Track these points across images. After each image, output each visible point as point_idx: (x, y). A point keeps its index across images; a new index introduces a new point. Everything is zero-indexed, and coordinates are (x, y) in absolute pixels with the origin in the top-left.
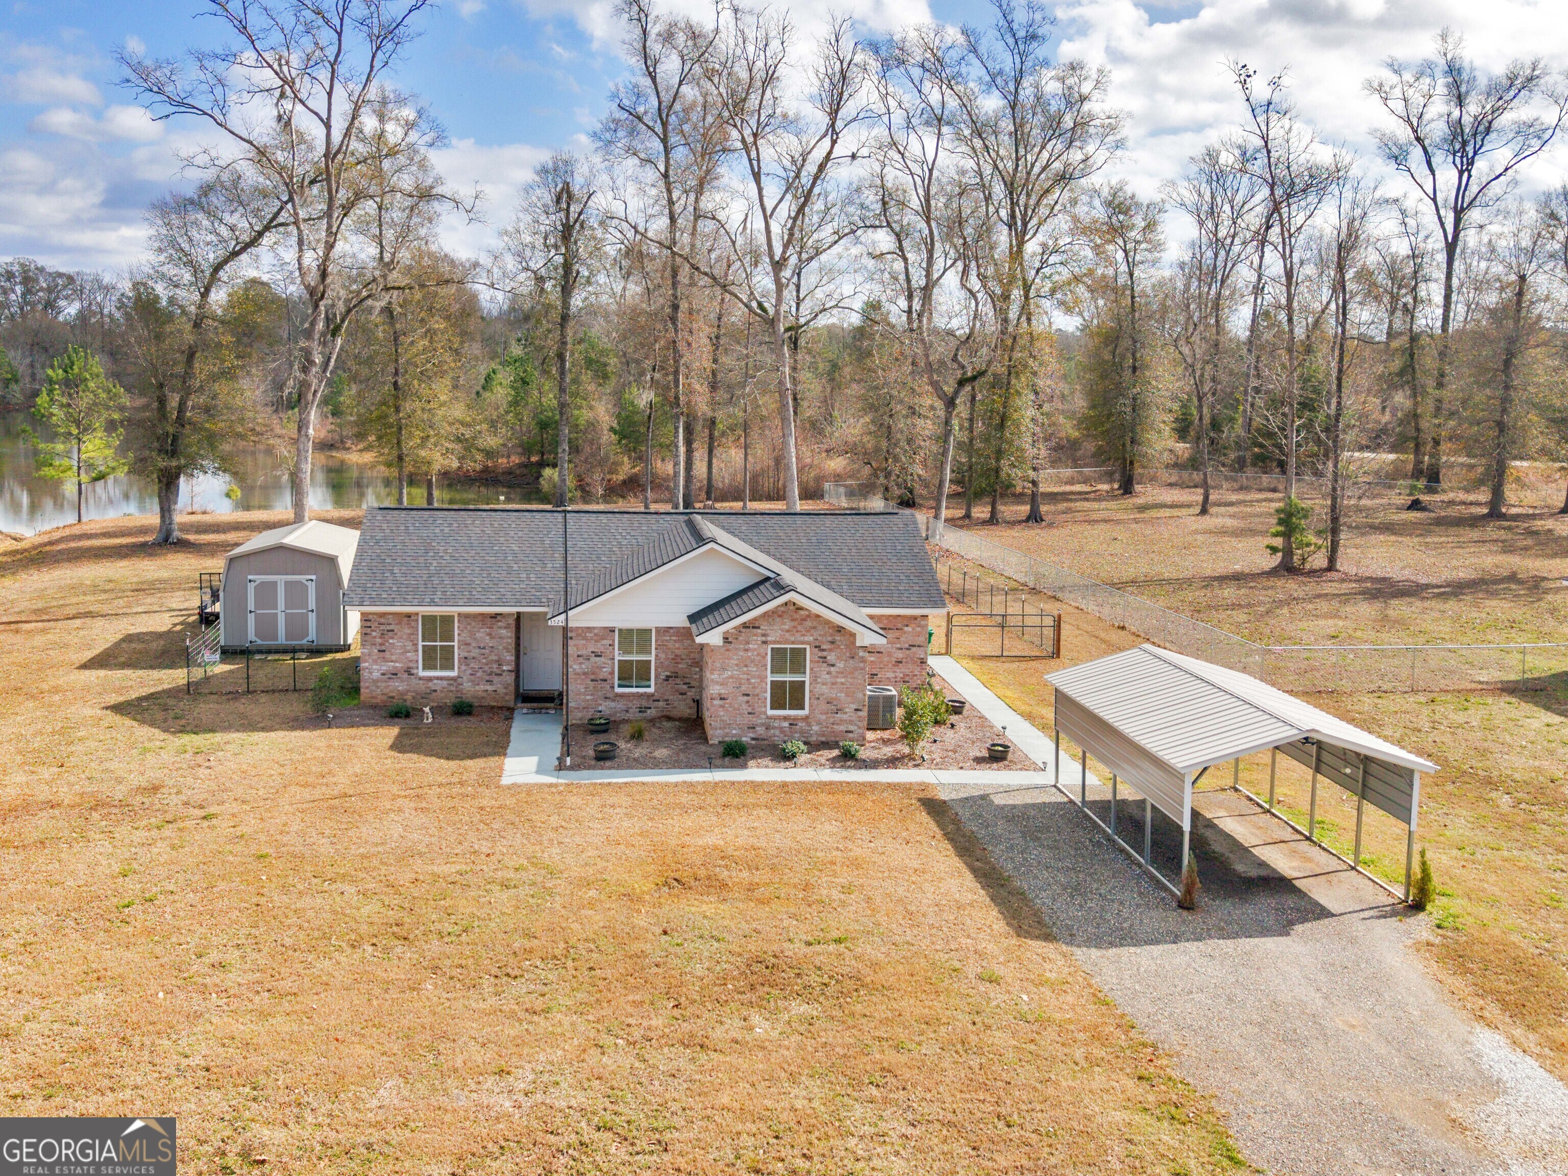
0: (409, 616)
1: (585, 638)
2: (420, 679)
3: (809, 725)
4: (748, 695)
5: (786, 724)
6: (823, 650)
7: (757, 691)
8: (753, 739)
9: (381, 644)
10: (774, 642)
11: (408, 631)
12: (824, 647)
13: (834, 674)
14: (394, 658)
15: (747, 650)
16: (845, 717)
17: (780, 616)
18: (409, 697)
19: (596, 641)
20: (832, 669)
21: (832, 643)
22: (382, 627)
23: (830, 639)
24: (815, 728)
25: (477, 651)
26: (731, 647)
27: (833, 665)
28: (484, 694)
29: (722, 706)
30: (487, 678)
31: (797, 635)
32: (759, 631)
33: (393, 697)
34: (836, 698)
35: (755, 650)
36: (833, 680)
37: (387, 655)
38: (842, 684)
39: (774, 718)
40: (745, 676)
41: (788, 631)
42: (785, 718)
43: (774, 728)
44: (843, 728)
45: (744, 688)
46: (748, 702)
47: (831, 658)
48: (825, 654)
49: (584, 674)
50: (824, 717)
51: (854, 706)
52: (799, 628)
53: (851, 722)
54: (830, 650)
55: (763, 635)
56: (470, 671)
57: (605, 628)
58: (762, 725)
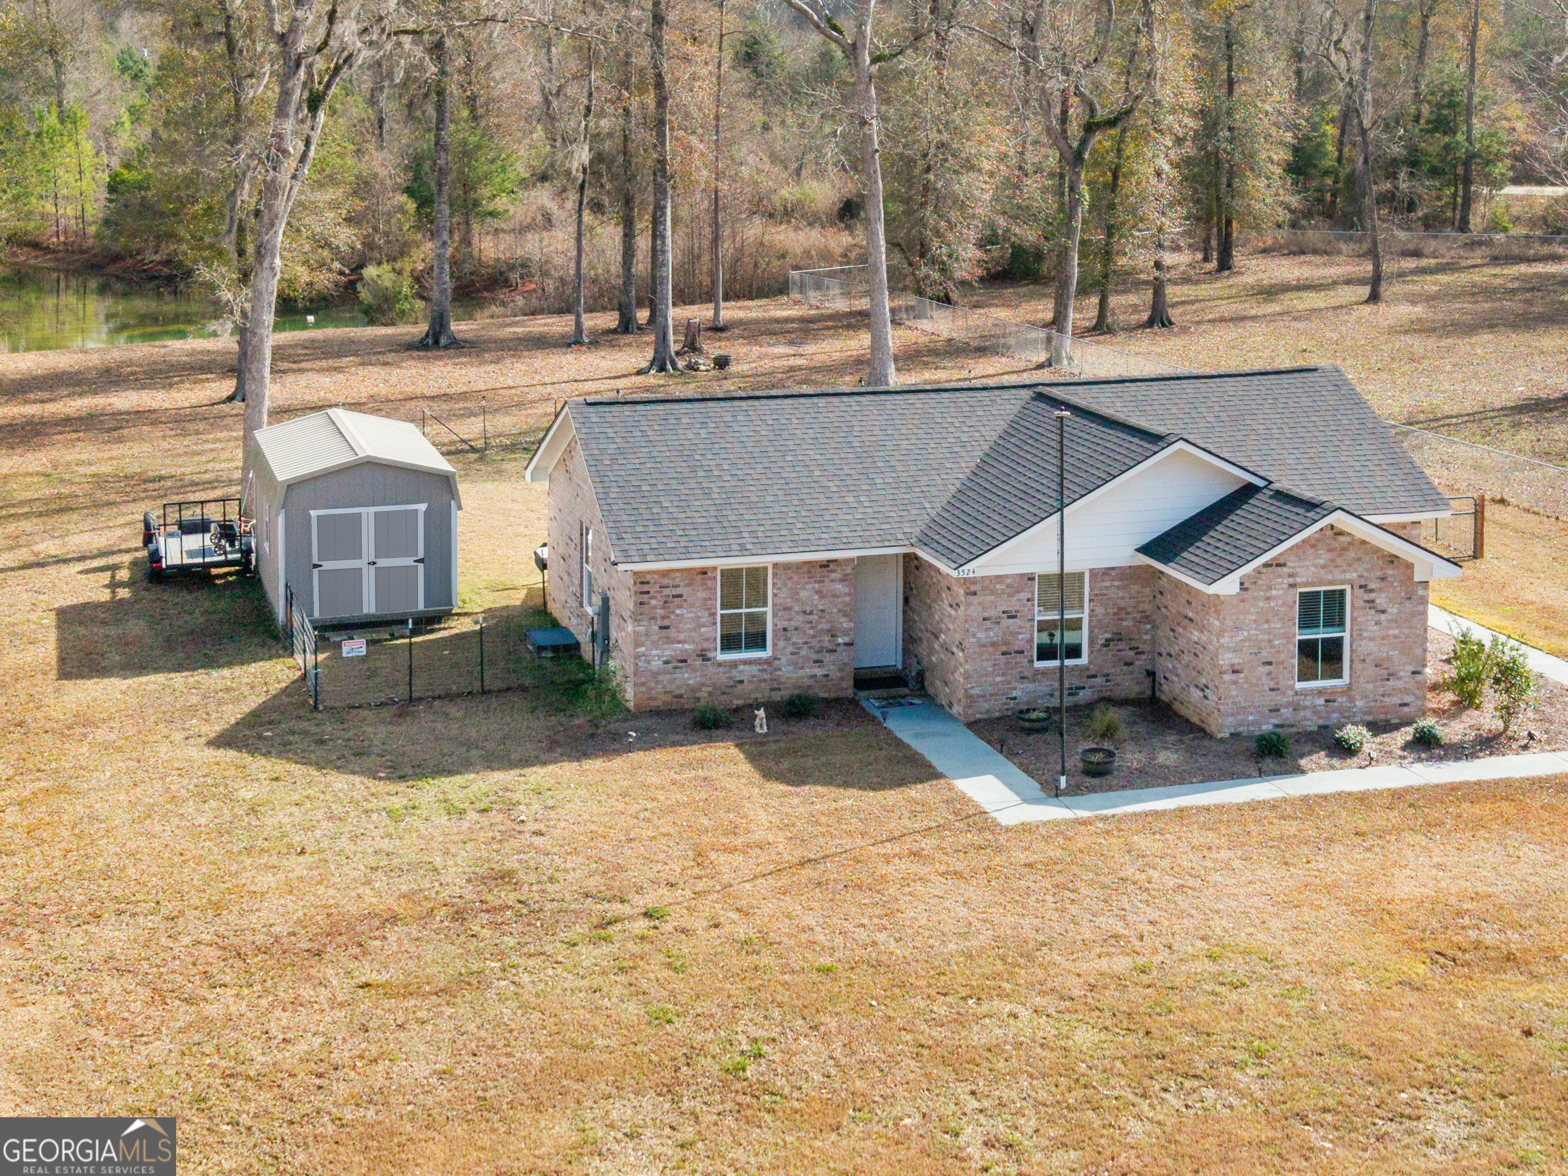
0: (703, 572)
1: (993, 592)
2: (720, 665)
3: (1352, 700)
4: (1270, 663)
5: (1321, 701)
6: (1371, 591)
7: (1283, 656)
8: (1277, 726)
9: (664, 618)
10: (1306, 585)
11: (702, 595)
12: (1372, 586)
13: (1384, 623)
14: (682, 637)
15: (1268, 599)
16: (1399, 684)
17: (1313, 546)
18: (703, 694)
19: (1009, 596)
20: (1383, 617)
21: (1383, 579)
22: (666, 592)
23: (1378, 574)
24: (1360, 704)
25: (801, 618)
26: (1247, 595)
27: (1383, 612)
28: (810, 682)
29: (1235, 683)
30: (815, 657)
31: (1336, 572)
32: (1285, 570)
33: (680, 696)
34: (1389, 659)
35: (1279, 597)
36: (1383, 633)
37: (672, 633)
38: (1395, 637)
39: (1304, 693)
40: (1266, 637)
41: (1323, 567)
42: (1320, 692)
43: (1305, 708)
44: (1396, 700)
45: (1265, 655)
46: (1269, 674)
47: (1381, 600)
48: (1372, 596)
49: (994, 644)
50: (1370, 686)
51: (1411, 668)
52: (1339, 561)
53: (1406, 691)
54: (1380, 590)
55: (1290, 576)
56: (790, 649)
57: (1022, 575)
58: (1288, 705)
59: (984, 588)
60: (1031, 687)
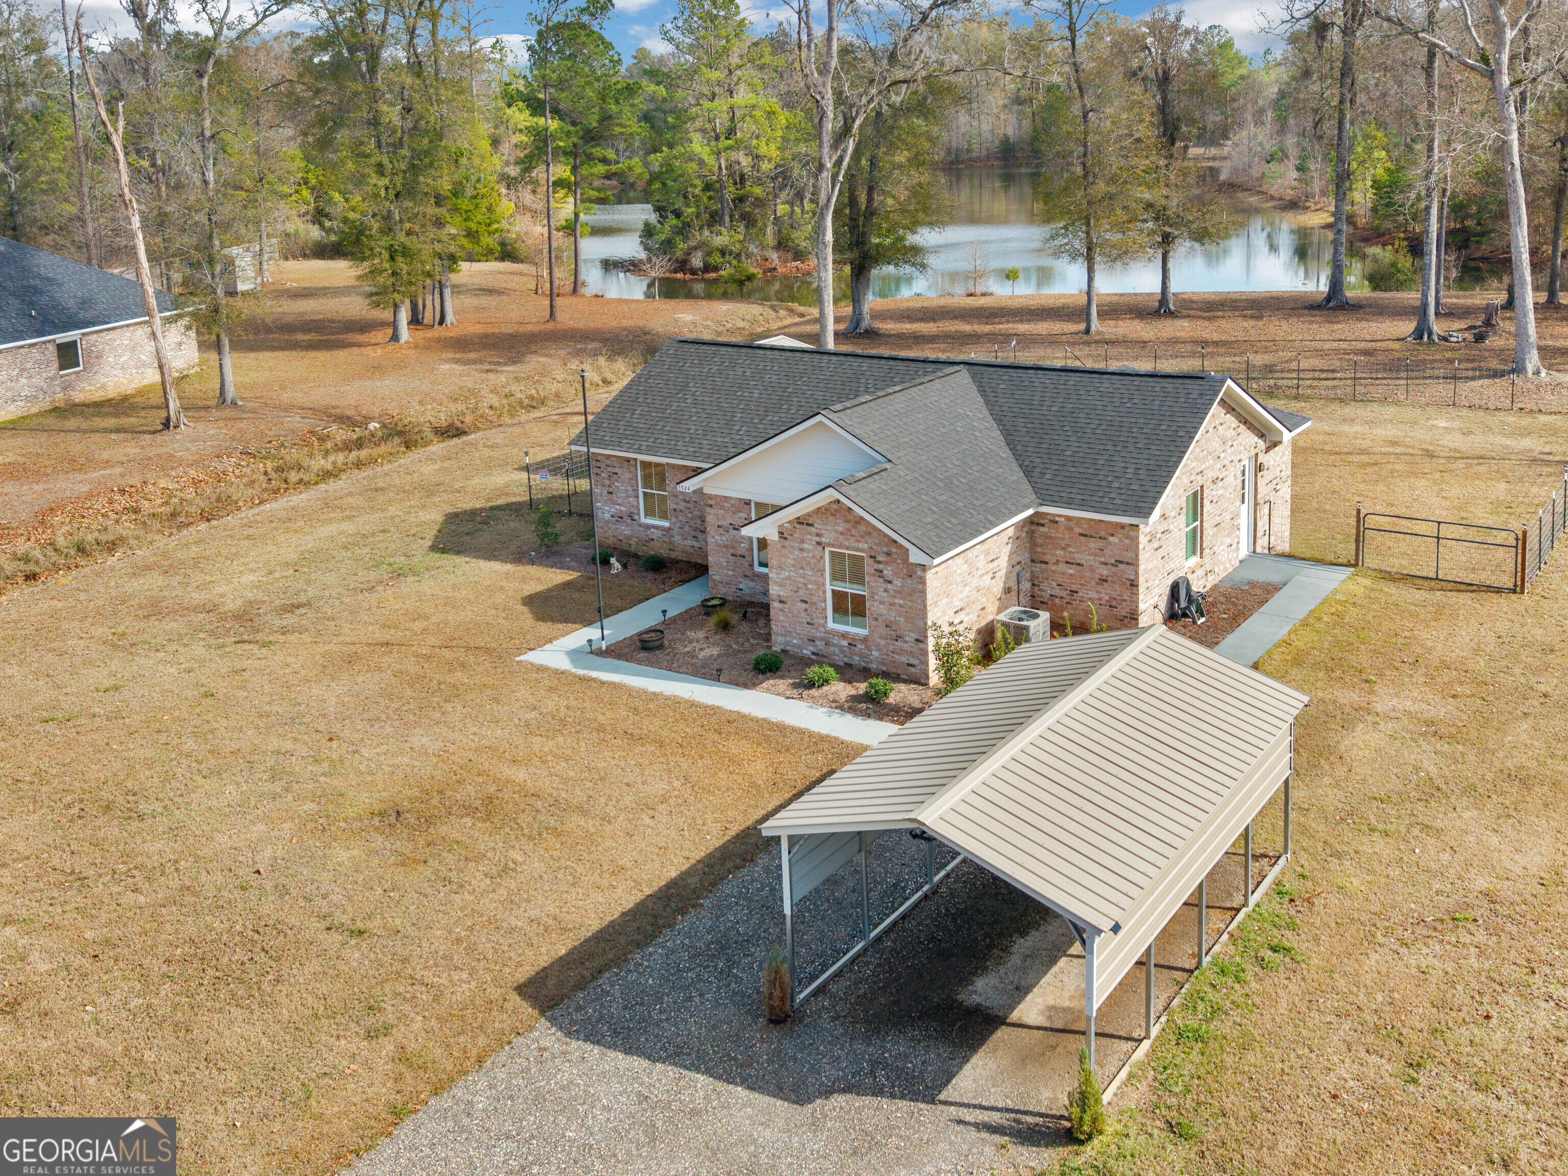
0: (628, 460)
1: (723, 508)
2: (640, 525)
3: (868, 648)
4: (806, 602)
5: (845, 643)
6: (879, 562)
7: (815, 599)
8: (814, 653)
9: (609, 486)
10: (833, 546)
11: (628, 476)
12: (880, 558)
13: (891, 592)
14: (619, 501)
15: (802, 550)
16: (906, 646)
17: (833, 515)
18: (633, 542)
19: (734, 513)
20: (889, 586)
21: (888, 554)
22: (609, 469)
23: (885, 549)
24: (875, 654)
25: (684, 504)
26: (787, 543)
27: (890, 582)
28: (691, 550)
29: (782, 610)
30: (693, 533)
31: (852, 540)
32: (813, 529)
33: (620, 540)
34: (895, 623)
35: (810, 551)
36: (891, 600)
37: (614, 497)
38: (901, 606)
39: (835, 633)
40: (802, 580)
41: (842, 534)
42: (844, 636)
43: (834, 645)
44: (903, 659)
45: (801, 593)
46: (806, 610)
47: (888, 572)
48: (881, 567)
49: (726, 547)
50: (883, 642)
51: (914, 636)
52: (853, 532)
53: (912, 654)
54: (887, 563)
55: (818, 535)
56: (678, 524)
57: (740, 499)
58: (822, 639)
59: (717, 504)
60: (752, 584)
